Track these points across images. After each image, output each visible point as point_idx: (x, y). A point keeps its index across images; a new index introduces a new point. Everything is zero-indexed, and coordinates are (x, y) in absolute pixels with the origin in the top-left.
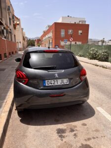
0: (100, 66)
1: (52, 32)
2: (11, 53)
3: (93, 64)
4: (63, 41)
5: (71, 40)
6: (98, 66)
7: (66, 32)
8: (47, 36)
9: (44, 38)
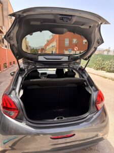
0: (110, 79)
1: (56, 41)
2: (12, 63)
3: (101, 76)
4: (67, 50)
5: (75, 49)
6: (106, 78)
7: (71, 41)
8: (50, 46)
9: (48, 47)
